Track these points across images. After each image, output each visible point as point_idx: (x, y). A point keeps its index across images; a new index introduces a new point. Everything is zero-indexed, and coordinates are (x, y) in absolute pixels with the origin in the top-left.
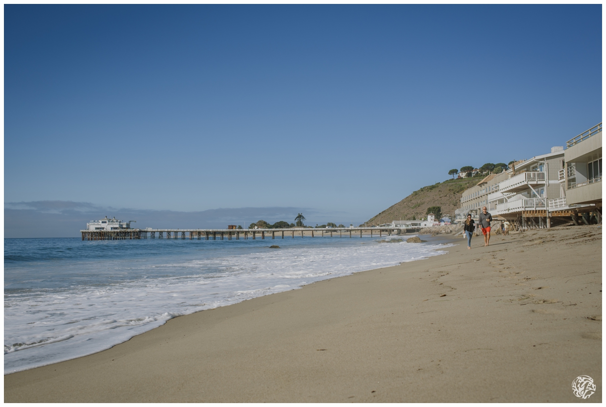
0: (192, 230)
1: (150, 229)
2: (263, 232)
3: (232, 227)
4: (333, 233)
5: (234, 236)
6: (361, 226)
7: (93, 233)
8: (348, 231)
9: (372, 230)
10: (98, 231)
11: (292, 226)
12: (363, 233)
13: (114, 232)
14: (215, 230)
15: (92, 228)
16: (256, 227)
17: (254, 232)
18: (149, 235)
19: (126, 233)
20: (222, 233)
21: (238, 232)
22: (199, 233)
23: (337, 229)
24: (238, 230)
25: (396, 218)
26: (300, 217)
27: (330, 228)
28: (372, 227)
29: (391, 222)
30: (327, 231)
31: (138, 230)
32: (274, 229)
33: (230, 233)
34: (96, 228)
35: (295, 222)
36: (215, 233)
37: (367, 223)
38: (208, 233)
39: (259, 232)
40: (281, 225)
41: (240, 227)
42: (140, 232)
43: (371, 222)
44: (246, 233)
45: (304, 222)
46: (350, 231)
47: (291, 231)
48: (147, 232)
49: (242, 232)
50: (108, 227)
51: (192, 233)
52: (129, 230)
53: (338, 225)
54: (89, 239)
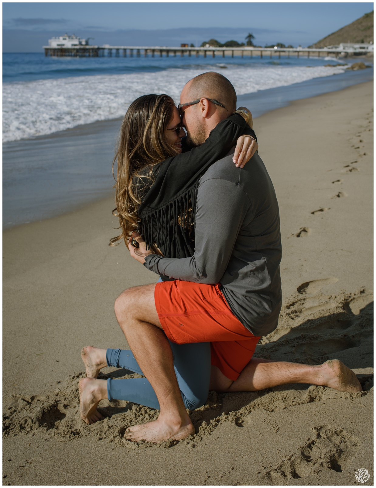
0: (146, 48)
1: (107, 46)
2: (214, 51)
3: (184, 45)
4: (282, 54)
5: (187, 54)
6: (309, 47)
7: (55, 50)
8: (296, 52)
9: (319, 52)
10: (59, 47)
11: (242, 45)
12: (311, 54)
13: (74, 49)
14: (168, 48)
15: (54, 44)
16: (207, 46)
17: (205, 51)
18: (106, 52)
19: (85, 50)
20: (175, 51)
21: (190, 51)
22: (154, 51)
23: (285, 49)
24: (190, 48)
25: (345, 41)
26: (250, 36)
27: (280, 49)
28: (320, 48)
29: (339, 44)
30: (276, 51)
31: (96, 47)
32: (224, 48)
33: (183, 51)
34: (58, 45)
35: (245, 41)
36: (168, 51)
37: (316, 44)
38: (161, 51)
39: (210, 51)
40: (232, 44)
41: (192, 46)
42: (99, 49)
43: (320, 44)
44: (198, 51)
45: (254, 42)
46: (298, 52)
47: (240, 50)
48: (104, 49)
49: (194, 50)
50: (68, 44)
51: (146, 50)
52: (87, 47)
53: (287, 45)
54: (51, 55)
